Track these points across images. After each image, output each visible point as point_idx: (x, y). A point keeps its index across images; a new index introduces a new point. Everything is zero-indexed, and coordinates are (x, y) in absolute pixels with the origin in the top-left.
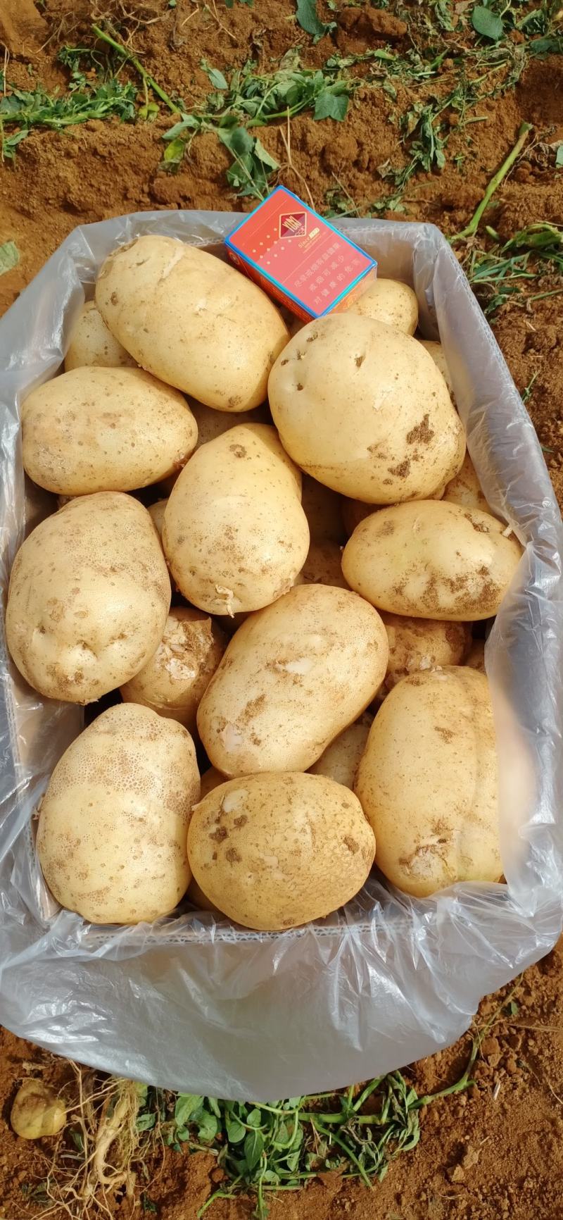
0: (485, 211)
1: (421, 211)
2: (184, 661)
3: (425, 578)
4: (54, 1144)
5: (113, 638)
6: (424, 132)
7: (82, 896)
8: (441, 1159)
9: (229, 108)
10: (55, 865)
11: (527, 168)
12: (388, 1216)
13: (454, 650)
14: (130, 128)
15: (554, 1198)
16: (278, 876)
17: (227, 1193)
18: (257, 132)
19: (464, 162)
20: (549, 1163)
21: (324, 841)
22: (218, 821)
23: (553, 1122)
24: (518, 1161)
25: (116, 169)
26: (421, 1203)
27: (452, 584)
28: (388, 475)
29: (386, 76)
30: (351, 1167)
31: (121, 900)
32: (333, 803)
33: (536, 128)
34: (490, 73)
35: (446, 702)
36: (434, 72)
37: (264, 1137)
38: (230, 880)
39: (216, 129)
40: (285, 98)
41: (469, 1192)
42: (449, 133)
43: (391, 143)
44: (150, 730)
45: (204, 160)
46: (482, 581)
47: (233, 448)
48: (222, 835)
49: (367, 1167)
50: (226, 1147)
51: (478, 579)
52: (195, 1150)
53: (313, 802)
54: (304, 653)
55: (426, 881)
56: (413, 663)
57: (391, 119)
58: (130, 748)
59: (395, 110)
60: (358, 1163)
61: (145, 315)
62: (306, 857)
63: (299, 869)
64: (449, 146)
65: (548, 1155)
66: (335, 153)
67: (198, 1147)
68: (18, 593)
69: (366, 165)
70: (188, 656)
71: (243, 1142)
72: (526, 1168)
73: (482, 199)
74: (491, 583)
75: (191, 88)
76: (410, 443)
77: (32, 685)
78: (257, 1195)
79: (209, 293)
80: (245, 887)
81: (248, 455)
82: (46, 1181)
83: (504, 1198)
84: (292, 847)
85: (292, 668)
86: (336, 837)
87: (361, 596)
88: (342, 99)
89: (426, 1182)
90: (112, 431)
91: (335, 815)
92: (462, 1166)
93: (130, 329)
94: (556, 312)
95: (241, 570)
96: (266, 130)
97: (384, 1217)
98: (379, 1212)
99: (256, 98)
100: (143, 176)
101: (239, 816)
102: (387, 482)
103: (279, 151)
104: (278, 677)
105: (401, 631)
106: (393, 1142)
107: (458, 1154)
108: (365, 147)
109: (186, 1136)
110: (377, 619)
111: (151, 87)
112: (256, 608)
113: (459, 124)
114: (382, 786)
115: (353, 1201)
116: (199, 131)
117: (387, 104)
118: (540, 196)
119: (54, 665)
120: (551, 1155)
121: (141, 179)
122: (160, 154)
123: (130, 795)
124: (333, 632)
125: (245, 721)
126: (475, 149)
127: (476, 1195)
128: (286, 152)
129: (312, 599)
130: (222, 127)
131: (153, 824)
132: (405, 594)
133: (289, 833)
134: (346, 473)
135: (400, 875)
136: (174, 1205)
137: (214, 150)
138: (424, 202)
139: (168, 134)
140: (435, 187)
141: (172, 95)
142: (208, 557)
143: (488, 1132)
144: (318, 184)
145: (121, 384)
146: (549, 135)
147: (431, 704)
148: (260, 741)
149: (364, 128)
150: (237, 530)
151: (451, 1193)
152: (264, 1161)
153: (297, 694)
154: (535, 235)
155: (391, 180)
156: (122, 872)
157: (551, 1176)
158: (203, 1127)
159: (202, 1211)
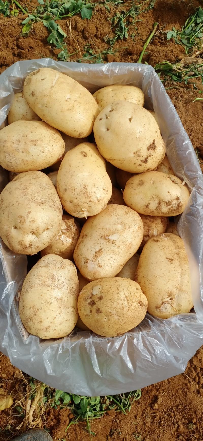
0: (143, 56)
1: (120, 55)
2: (67, 236)
3: (157, 202)
4: (9, 411)
5: (44, 230)
6: (121, 25)
7: (40, 330)
8: (149, 401)
9: (46, 12)
10: (28, 319)
11: (157, 40)
12: (133, 423)
13: (164, 227)
14: (8, 19)
15: (189, 411)
16: (116, 317)
17: (75, 422)
18: (58, 22)
19: (135, 37)
20: (187, 399)
21: (132, 303)
22: (91, 298)
23: (186, 385)
24: (176, 399)
25: (3, 35)
26: (143, 417)
27: (167, 204)
28: (140, 163)
29: (105, 2)
30: (119, 408)
31: (55, 330)
32: (133, 289)
33: (160, 24)
34: (143, 3)
35: (169, 248)
36: (122, 2)
37: (87, 401)
38: (98, 320)
39: (42, 21)
40: (68, 9)
41: (160, 412)
42: (129, 25)
43: (108, 28)
44: (61, 264)
45: (38, 33)
46: (177, 202)
47: (82, 153)
48: (93, 303)
49: (124, 407)
50: (73, 405)
51: (176, 201)
52: (62, 408)
53: (126, 289)
54: (115, 232)
55: (165, 314)
56: (151, 233)
57: (108, 19)
58: (55, 272)
59: (110, 16)
60: (121, 406)
61: (46, 101)
62: (126, 310)
63: (124, 314)
64: (129, 30)
65: (186, 396)
66: (88, 31)
67: (63, 406)
68: (4, 213)
69: (99, 37)
70: (68, 234)
71: (80, 403)
72: (179, 401)
73: (142, 51)
74: (180, 203)
75: (30, 4)
76: (149, 150)
77: (11, 249)
78: (86, 421)
79: (70, 92)
80: (104, 322)
81: (88, 156)
82: (8, 425)
83: (172, 413)
84: (121, 306)
85: (112, 238)
86: (136, 301)
87: (132, 208)
88: (89, 11)
89: (145, 410)
90: (35, 147)
91: (135, 293)
92: (157, 403)
93: (40, 106)
94: (172, 95)
95: (90, 201)
96: (61, 21)
97: (131, 424)
98: (129, 422)
99: (56, 9)
100: (14, 38)
101: (99, 296)
102: (140, 165)
103: (67, 30)
104: (106, 241)
105: (145, 221)
106: (132, 397)
107: (155, 399)
108: (99, 29)
109: (59, 403)
110: (139, 218)
111: (14, 3)
112: (94, 215)
113: (133, 22)
114: (149, 280)
115: (120, 419)
116: (36, 21)
117: (107, 13)
118: (164, 51)
119: (21, 241)
120: (187, 396)
121: (13, 39)
122: (20, 30)
123: (56, 290)
124: (125, 223)
125: (95, 259)
126: (139, 32)
127: (162, 412)
128: (69, 30)
129: (115, 210)
130: (44, 20)
131: (65, 300)
132: (149, 208)
133: (119, 301)
134: (125, 162)
135: (156, 312)
136: (57, 429)
137: (42, 29)
138: (121, 51)
139: (24, 22)
140: (125, 46)
141: (23, 6)
142: (78, 196)
143: (165, 390)
144: (82, 43)
145: (36, 128)
146: (164, 27)
147: (164, 248)
148: (101, 266)
149: (98, 22)
150: (88, 186)
151: (154, 413)
152: (88, 409)
153: (114, 247)
154: (163, 65)
155: (108, 42)
156: (55, 320)
157: (187, 403)
158: (65, 399)
159: (67, 429)
